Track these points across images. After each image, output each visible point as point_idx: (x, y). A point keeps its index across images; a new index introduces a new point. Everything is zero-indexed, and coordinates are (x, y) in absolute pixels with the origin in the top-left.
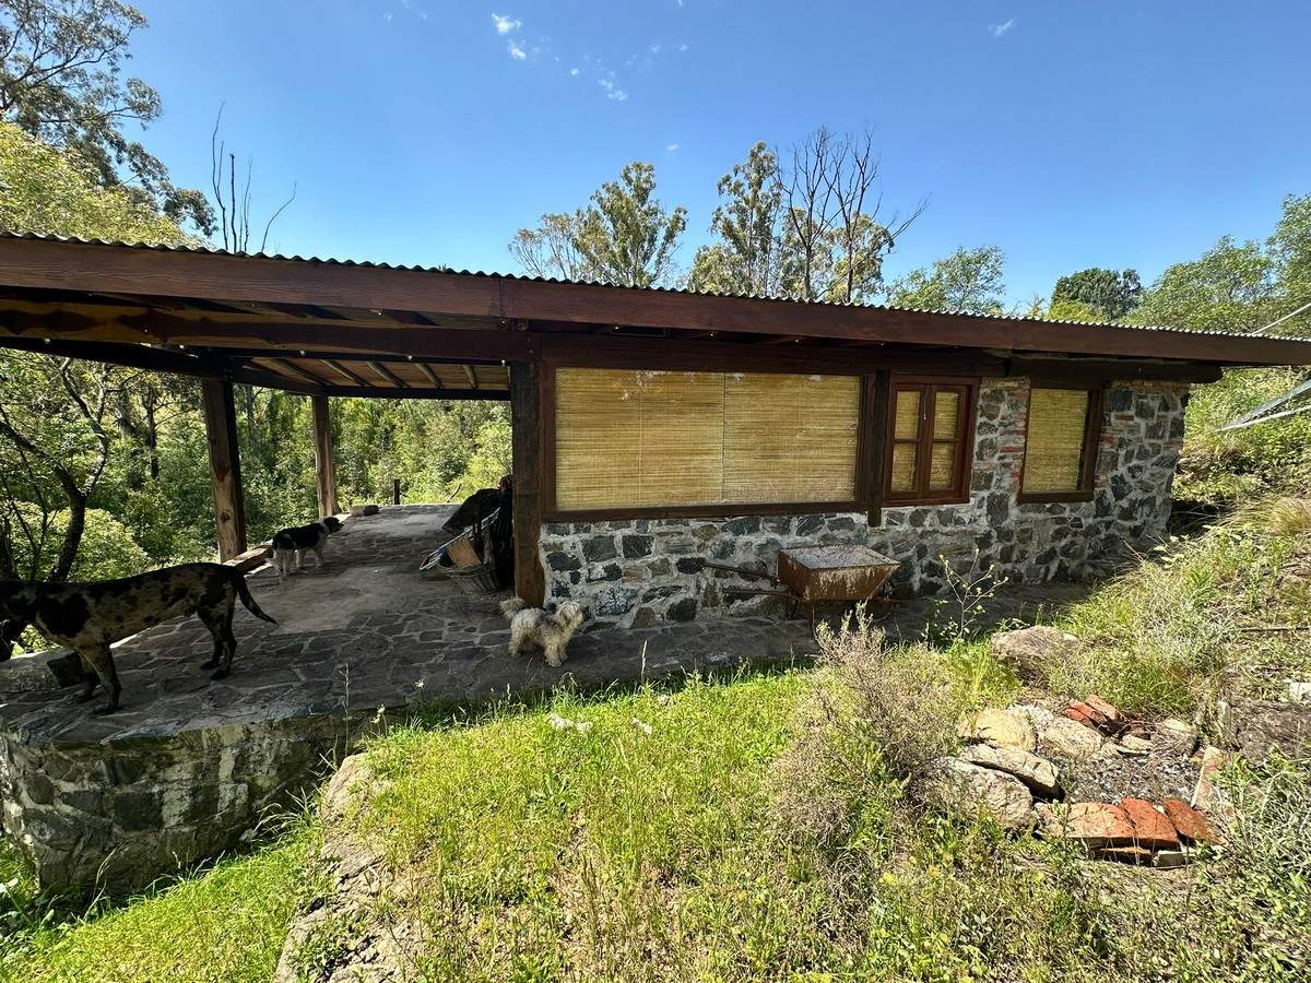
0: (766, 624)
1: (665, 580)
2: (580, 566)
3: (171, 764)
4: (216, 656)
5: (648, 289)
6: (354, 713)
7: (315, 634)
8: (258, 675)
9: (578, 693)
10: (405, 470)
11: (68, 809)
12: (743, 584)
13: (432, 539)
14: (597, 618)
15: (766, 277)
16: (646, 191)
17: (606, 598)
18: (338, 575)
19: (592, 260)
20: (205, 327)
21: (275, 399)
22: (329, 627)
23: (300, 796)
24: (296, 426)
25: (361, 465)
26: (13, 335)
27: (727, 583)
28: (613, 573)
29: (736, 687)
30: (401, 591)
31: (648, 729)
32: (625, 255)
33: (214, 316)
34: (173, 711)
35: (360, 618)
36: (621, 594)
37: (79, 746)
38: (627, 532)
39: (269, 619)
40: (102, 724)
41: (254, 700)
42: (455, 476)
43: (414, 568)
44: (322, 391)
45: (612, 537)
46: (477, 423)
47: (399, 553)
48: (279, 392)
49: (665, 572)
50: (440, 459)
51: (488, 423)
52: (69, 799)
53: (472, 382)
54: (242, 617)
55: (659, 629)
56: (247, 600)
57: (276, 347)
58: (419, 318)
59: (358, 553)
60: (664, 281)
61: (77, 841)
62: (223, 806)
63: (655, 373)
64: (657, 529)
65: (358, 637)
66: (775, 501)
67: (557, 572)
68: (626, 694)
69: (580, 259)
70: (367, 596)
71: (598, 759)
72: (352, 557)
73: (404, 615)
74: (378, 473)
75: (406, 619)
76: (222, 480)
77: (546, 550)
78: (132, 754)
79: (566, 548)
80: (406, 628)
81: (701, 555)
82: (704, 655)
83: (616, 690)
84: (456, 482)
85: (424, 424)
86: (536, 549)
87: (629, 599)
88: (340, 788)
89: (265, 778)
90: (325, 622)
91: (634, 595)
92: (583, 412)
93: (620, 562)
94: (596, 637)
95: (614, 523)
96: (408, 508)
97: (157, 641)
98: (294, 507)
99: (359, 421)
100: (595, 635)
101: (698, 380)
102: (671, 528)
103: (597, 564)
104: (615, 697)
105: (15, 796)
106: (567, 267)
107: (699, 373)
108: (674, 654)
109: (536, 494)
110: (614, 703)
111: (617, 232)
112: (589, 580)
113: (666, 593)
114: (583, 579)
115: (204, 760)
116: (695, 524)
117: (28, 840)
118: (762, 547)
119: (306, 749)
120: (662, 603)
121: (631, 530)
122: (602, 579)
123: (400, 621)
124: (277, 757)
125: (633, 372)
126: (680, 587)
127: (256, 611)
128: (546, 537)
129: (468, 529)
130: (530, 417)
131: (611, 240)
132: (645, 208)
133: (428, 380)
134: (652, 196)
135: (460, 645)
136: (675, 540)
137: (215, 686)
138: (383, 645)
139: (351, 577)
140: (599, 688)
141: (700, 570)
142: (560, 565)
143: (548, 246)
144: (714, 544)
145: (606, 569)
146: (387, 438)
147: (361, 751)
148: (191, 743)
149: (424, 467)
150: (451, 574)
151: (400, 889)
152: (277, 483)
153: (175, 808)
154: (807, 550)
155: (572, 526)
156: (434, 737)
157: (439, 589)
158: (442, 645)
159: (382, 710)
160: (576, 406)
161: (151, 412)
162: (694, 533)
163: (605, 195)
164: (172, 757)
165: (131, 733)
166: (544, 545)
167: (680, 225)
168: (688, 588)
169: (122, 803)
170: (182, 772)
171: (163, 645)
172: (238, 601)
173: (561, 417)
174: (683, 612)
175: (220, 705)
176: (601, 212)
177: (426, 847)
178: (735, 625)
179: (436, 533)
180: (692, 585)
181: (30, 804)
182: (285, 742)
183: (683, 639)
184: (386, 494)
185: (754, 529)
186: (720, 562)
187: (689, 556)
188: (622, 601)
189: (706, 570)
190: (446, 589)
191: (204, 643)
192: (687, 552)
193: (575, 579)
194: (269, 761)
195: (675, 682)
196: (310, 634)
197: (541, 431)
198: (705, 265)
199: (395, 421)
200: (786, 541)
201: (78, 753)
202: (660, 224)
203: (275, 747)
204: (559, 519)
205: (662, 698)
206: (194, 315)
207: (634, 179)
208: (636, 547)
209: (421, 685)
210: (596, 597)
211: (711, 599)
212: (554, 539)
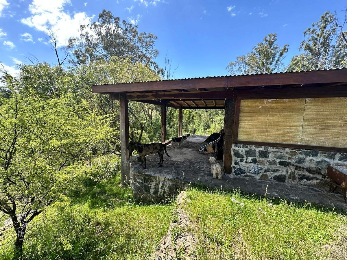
0: (319, 191)
1: (273, 167)
2: (243, 157)
3: (152, 181)
4: (160, 162)
5: (271, 73)
6: (184, 181)
7: (177, 162)
8: (167, 168)
9: (241, 194)
10: (196, 126)
11: (138, 184)
12: (308, 174)
13: (202, 144)
14: (248, 174)
15: (325, 62)
16: (273, 42)
17: (251, 168)
18: (181, 149)
19: (252, 68)
20: (164, 95)
21: (172, 110)
22: (180, 161)
23: (173, 196)
24: (175, 116)
25: (186, 125)
26: (138, 99)
27: (300, 172)
28: (254, 161)
29: (303, 210)
30: (195, 156)
31: (265, 213)
32: (263, 63)
33: (166, 93)
34: (153, 171)
35: (186, 160)
36: (257, 168)
37: (140, 173)
38: (261, 149)
39: (169, 156)
40: (143, 171)
41: (166, 173)
42: (207, 128)
43: (197, 150)
44: (181, 108)
45: (255, 150)
46: (214, 115)
47: (195, 146)
48: (172, 108)
49: (273, 164)
50: (204, 124)
51: (217, 115)
52: (139, 183)
53: (214, 104)
54: (165, 155)
55: (270, 182)
56: (166, 152)
57: (176, 99)
58: (205, 89)
59: (186, 145)
60: (278, 70)
61: (139, 191)
62: (159, 193)
63: (272, 100)
64: (272, 150)
65: (185, 164)
66: (326, 146)
67: (236, 158)
68: (257, 199)
69: (248, 68)
70: (188, 155)
71: (247, 215)
72: (184, 146)
73: (195, 161)
74: (190, 127)
75: (196, 162)
76: (163, 126)
77: (233, 151)
78: (147, 177)
79: (240, 151)
80: (195, 164)
81: (289, 161)
82: (288, 195)
83: (254, 197)
84: (208, 130)
85: (201, 115)
86: (231, 150)
87: (259, 170)
88: (180, 197)
89: (167, 190)
90: (179, 159)
91: (262, 169)
92: (248, 112)
93: (257, 158)
94: (247, 179)
95: (256, 146)
96: (196, 136)
97: (151, 157)
98: (173, 133)
99: (187, 115)
100: (247, 178)
101: (290, 101)
102: (277, 150)
103: (249, 157)
104: (253, 199)
105: (132, 179)
106: (243, 71)
107: (290, 99)
108: (276, 192)
109: (232, 135)
110: (252, 201)
111: (261, 57)
112: (246, 162)
113: (274, 171)
114: (244, 161)
115: (157, 182)
116: (287, 150)
117: (133, 188)
118: (319, 163)
119: (174, 186)
120: (272, 174)
121: (262, 149)
122: (251, 162)
123: (194, 163)
124: (169, 186)
125: (263, 100)
126: (280, 170)
127: (167, 154)
128: (233, 147)
129: (211, 143)
130: (232, 114)
131: (258, 60)
132: (272, 47)
133: (204, 105)
134: (275, 43)
135: (208, 172)
136: (279, 154)
137: (160, 168)
138: (190, 168)
139: (184, 150)
140: (247, 194)
141: (288, 166)
142: (237, 156)
143: (238, 66)
144: (296, 158)
145: (252, 159)
146: (192, 118)
147: (185, 191)
148: (155, 178)
149: (200, 126)
150: (207, 153)
151: (193, 226)
152: (170, 128)
153: (152, 190)
154: (344, 167)
155: (242, 145)
156: (201, 193)
157: (203, 157)
158: (204, 171)
159: (191, 183)
160: (246, 111)
161: (152, 112)
162: (287, 153)
163: (257, 47)
164: (152, 180)
165: (147, 173)
166: (233, 150)
167: (286, 50)
168: (283, 171)
169: (145, 186)
170: (153, 183)
171: (152, 158)
172: (164, 152)
173: (241, 114)
174: (280, 179)
175: (161, 172)
176: (256, 52)
177: (198, 219)
178: (303, 188)
179: (203, 143)
180: (285, 170)
181: (134, 182)
182: (171, 183)
183: (280, 188)
184: (191, 132)
185: (316, 155)
186: (297, 164)
187: (284, 160)
188: (257, 170)
189: (291, 166)
190: (205, 157)
191: (158, 159)
192: (283, 159)
193: (242, 160)
194: (168, 187)
195: (277, 201)
196: (176, 161)
197: (235, 118)
198: (295, 62)
199: (194, 115)
200: (332, 162)
201: (140, 174)
202: (277, 51)
203: (169, 184)
204: (238, 143)
205: (270, 205)
206: (162, 93)
207: (268, 40)
208: (263, 154)
209: (199, 179)
210: (248, 167)
211: (292, 176)
212: (236, 148)
